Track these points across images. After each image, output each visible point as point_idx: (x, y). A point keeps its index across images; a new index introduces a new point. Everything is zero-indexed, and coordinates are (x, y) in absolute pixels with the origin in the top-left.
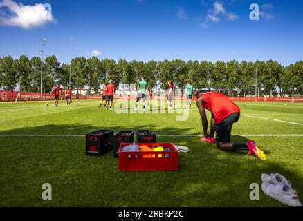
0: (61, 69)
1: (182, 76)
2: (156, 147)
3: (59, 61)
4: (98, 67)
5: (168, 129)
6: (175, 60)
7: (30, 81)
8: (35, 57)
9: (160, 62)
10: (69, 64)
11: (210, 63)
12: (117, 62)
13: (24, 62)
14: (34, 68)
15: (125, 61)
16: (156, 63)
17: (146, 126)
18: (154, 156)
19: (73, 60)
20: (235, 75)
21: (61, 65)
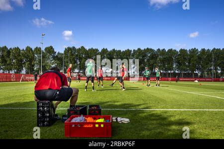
0: (57, 56)
1: (152, 62)
2: (99, 118)
3: (55, 51)
4: (85, 54)
5: (125, 104)
6: (146, 48)
7: (33, 66)
8: (37, 48)
9: (134, 50)
10: (63, 52)
11: (175, 50)
12: (100, 51)
13: (29, 52)
14: (36, 55)
15: (106, 49)
16: (131, 51)
17: (108, 102)
18: (92, 126)
19: (66, 49)
20: (196, 60)
21: (57, 53)
